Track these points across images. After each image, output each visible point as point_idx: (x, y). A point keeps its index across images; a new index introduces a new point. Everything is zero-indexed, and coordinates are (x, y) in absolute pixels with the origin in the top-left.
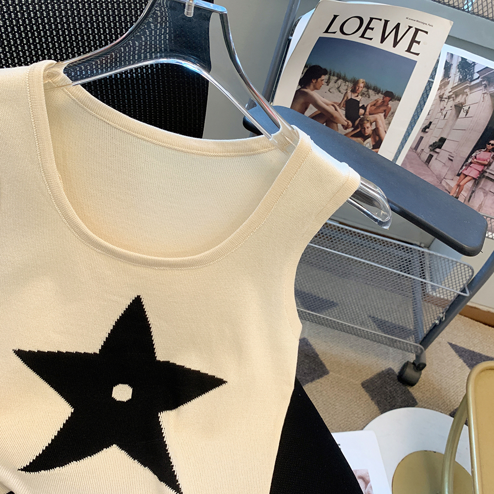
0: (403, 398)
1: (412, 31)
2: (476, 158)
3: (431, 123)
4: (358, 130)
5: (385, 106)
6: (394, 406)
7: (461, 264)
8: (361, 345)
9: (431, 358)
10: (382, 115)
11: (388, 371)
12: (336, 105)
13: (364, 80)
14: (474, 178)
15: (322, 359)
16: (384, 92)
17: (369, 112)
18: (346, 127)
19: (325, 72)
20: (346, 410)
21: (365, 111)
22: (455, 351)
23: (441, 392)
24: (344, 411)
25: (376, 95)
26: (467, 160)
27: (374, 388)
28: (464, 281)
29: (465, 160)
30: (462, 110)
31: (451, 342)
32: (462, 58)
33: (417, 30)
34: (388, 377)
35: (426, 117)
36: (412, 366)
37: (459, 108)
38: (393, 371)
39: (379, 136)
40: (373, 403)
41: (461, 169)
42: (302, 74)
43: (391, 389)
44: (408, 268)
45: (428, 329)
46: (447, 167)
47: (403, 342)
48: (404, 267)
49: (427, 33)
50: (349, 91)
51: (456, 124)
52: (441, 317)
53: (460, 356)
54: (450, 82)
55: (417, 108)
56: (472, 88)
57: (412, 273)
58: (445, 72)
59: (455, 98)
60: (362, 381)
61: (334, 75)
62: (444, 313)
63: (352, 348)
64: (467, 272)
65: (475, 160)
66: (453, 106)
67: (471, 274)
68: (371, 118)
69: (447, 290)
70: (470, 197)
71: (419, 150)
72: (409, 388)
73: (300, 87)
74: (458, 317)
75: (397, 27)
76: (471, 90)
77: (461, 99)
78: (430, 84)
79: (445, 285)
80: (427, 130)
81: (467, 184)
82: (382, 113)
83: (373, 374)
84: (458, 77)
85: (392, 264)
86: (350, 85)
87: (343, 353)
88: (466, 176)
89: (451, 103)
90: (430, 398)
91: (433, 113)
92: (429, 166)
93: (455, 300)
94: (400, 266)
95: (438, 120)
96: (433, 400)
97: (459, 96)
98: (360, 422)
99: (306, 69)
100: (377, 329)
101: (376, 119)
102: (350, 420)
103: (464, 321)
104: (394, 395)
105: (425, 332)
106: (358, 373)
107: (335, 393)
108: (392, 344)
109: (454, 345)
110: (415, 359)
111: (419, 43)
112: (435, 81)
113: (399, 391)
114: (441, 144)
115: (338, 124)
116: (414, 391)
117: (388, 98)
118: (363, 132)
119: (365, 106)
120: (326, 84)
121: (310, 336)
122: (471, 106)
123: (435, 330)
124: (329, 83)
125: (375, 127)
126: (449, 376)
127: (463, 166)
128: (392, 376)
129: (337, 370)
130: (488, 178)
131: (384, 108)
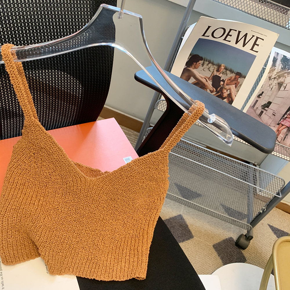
0: (238, 256)
1: (255, 38)
3: (263, 92)
4: (219, 94)
5: (235, 81)
6: (232, 261)
7: (277, 177)
8: (214, 221)
9: (257, 233)
10: (234, 86)
11: (230, 239)
12: (207, 79)
13: (224, 65)
14: (287, 127)
15: (190, 229)
16: (236, 73)
17: (226, 83)
18: (212, 92)
19: (201, 59)
20: (202, 261)
21: (224, 83)
22: (272, 230)
23: (261, 255)
24: (201, 262)
25: (231, 74)
26: (284, 116)
27: (220, 249)
28: (279, 188)
29: (282, 116)
30: (282, 86)
31: (269, 224)
32: (284, 56)
33: (257, 38)
34: (230, 243)
35: (261, 89)
36: (245, 237)
37: (280, 85)
38: (233, 239)
39: (231, 98)
40: (219, 258)
42: (188, 59)
43: (230, 250)
44: (245, 177)
45: (256, 215)
46: (272, 119)
47: (240, 222)
48: (243, 177)
49: (263, 40)
50: (215, 71)
51: (278, 94)
52: (264, 208)
53: (275, 233)
54: (276, 69)
55: (255, 83)
57: (248, 181)
58: (273, 63)
59: (278, 79)
60: (214, 244)
61: (206, 61)
62: (266, 207)
63: (209, 223)
64: (281, 183)
65: (289, 116)
66: (277, 84)
67: (283, 184)
68: (227, 87)
69: (268, 193)
70: (285, 138)
71: (255, 108)
72: (242, 250)
73: (186, 67)
74: (274, 209)
75: (246, 35)
76: (288, 74)
77: (282, 80)
78: (264, 70)
79: (267, 190)
80: (260, 96)
81: (283, 130)
82: (234, 85)
83: (221, 240)
84: (281, 66)
85: (235, 174)
86: (216, 67)
87: (203, 226)
88: (283, 125)
89: (276, 81)
90: (254, 258)
91: (264, 87)
92: (261, 118)
93: (272, 199)
94: (241, 176)
95: (267, 91)
96: (256, 259)
97: (281, 78)
98: (210, 269)
99: (190, 56)
100: (224, 213)
101: (230, 88)
102: (204, 267)
103: (278, 212)
104: (233, 254)
105: (254, 217)
106: (211, 239)
107: (196, 250)
108: (233, 222)
109: (271, 226)
110: (246, 233)
111: (258, 45)
112: (267, 68)
113: (236, 252)
114: (268, 105)
115: (208, 90)
116: (245, 252)
117: (238, 76)
118: (222, 95)
119: (224, 80)
120: (202, 66)
121: (184, 214)
122: (287, 84)
123: (260, 216)
124: (204, 65)
125: (229, 93)
126: (267, 245)
127: (281, 119)
128: (232, 242)
129: (199, 236)
131: (235, 82)
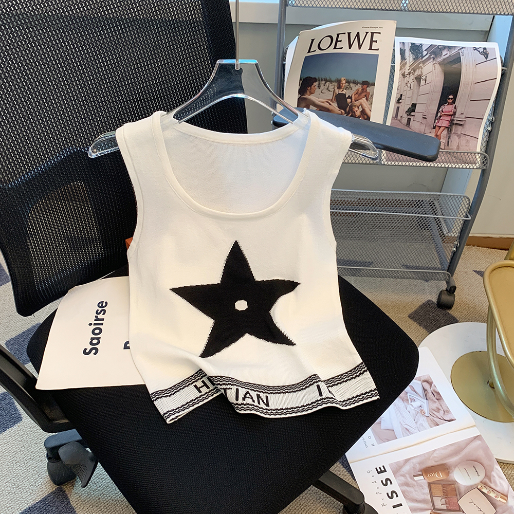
0: (446, 319)
1: (369, 35)
2: (443, 112)
3: (401, 95)
4: (350, 115)
5: (364, 92)
7: (457, 196)
10: (365, 99)
11: (428, 303)
12: (329, 101)
13: (345, 78)
14: (446, 127)
16: (361, 82)
17: (354, 99)
19: (315, 80)
21: (352, 100)
23: (476, 309)
25: (356, 86)
26: (437, 115)
27: (419, 317)
29: (435, 115)
30: (422, 79)
31: (476, 270)
32: (411, 43)
33: (372, 33)
34: (429, 307)
35: (397, 92)
36: (445, 292)
37: (418, 79)
38: (432, 301)
39: (366, 114)
40: (422, 328)
41: (434, 123)
43: (433, 315)
45: (449, 258)
46: (424, 124)
49: (380, 33)
50: (336, 89)
51: (420, 90)
52: (456, 244)
54: (407, 62)
55: (388, 87)
56: (424, 62)
58: (401, 56)
59: (414, 73)
60: (409, 314)
61: (322, 81)
62: (458, 240)
64: (464, 201)
65: (443, 113)
66: (414, 79)
67: (468, 202)
68: (357, 103)
70: (448, 142)
71: (399, 117)
73: (300, 96)
75: (358, 35)
76: (423, 64)
77: (418, 72)
78: (393, 68)
80: (400, 101)
81: (443, 133)
83: (417, 307)
84: (412, 57)
86: (336, 84)
87: (388, 298)
88: (440, 127)
89: (412, 77)
90: (468, 315)
91: (401, 88)
92: (410, 127)
93: (462, 228)
95: (406, 91)
96: (470, 316)
97: (416, 70)
99: (301, 81)
101: (361, 103)
103: (483, 251)
104: (438, 318)
105: (448, 261)
106: (403, 309)
109: (478, 271)
110: (446, 286)
111: (376, 41)
112: (396, 65)
113: (441, 315)
114: (413, 108)
116: (453, 312)
117: (365, 86)
118: (354, 115)
119: (350, 96)
122: (427, 75)
123: (455, 257)
124: (320, 86)
125: (362, 109)
128: (432, 305)
130: (456, 124)
131: (364, 94)
